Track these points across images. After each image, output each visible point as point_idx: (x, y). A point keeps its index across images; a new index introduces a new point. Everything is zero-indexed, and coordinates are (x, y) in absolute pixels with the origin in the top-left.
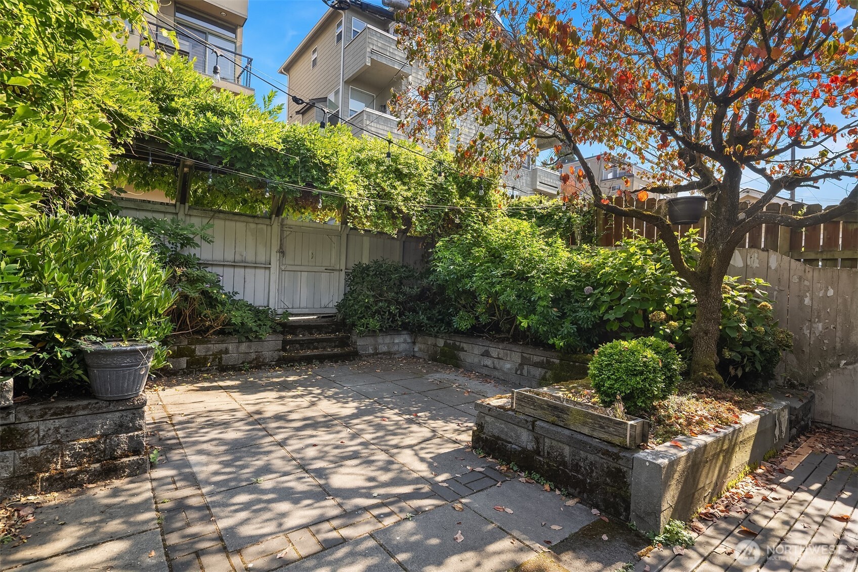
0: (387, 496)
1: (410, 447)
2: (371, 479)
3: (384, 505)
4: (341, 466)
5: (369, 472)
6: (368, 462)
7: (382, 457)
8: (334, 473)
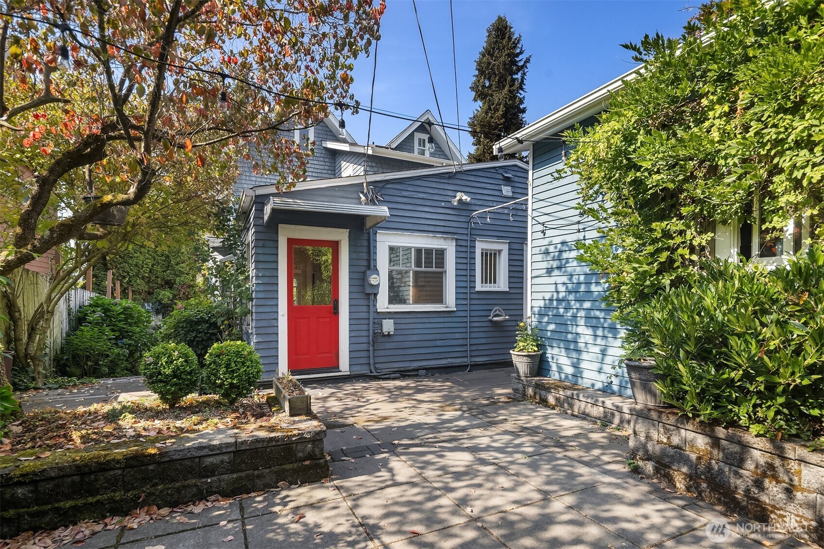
0: (428, 446)
1: (397, 484)
2: (442, 456)
3: (432, 442)
4: (467, 466)
5: (443, 462)
6: (443, 468)
7: (430, 473)
8: (473, 461)
